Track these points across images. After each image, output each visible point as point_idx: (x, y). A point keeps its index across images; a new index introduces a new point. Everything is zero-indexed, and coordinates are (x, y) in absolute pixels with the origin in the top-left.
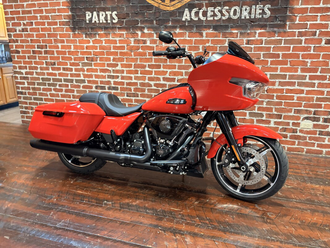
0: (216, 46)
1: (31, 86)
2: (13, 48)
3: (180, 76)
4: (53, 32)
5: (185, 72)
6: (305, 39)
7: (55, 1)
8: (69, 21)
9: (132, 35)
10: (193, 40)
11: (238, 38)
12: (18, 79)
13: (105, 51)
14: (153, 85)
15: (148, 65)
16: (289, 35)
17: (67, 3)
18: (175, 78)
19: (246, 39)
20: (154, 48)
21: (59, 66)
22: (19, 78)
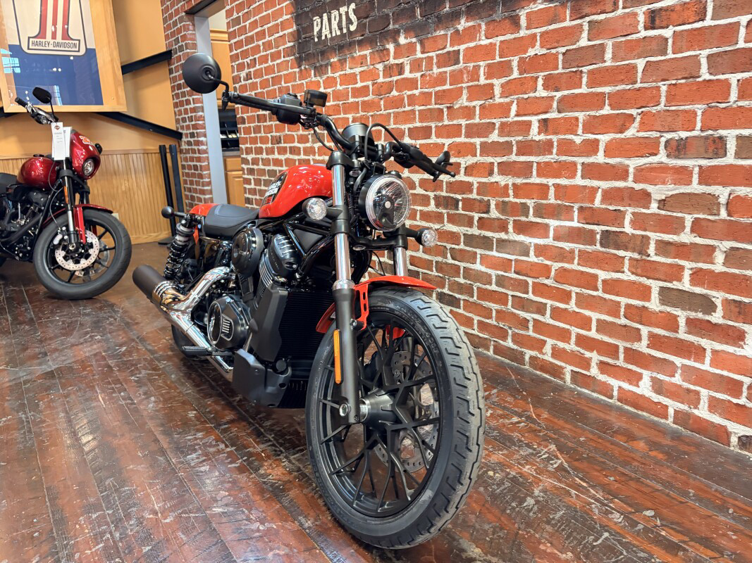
0: (554, 51)
1: (258, 188)
2: (238, 114)
3: (469, 157)
4: (278, 72)
5: (482, 144)
7: (278, 7)
8: (294, 45)
9: (380, 56)
10: (495, 45)
11: (620, 12)
12: (244, 174)
13: (341, 103)
14: (417, 184)
15: (409, 129)
17: (291, 6)
18: (460, 164)
19: (645, 8)
20: (417, 81)
21: (285, 145)
22: (246, 172)
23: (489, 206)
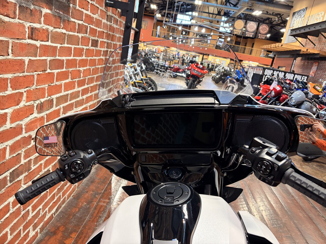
6: (81, 38)
16: (72, 27)
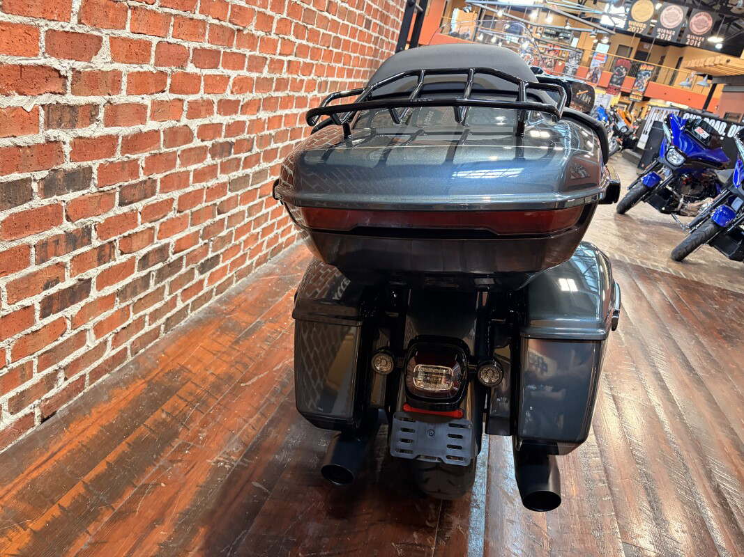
23: (253, 142)
